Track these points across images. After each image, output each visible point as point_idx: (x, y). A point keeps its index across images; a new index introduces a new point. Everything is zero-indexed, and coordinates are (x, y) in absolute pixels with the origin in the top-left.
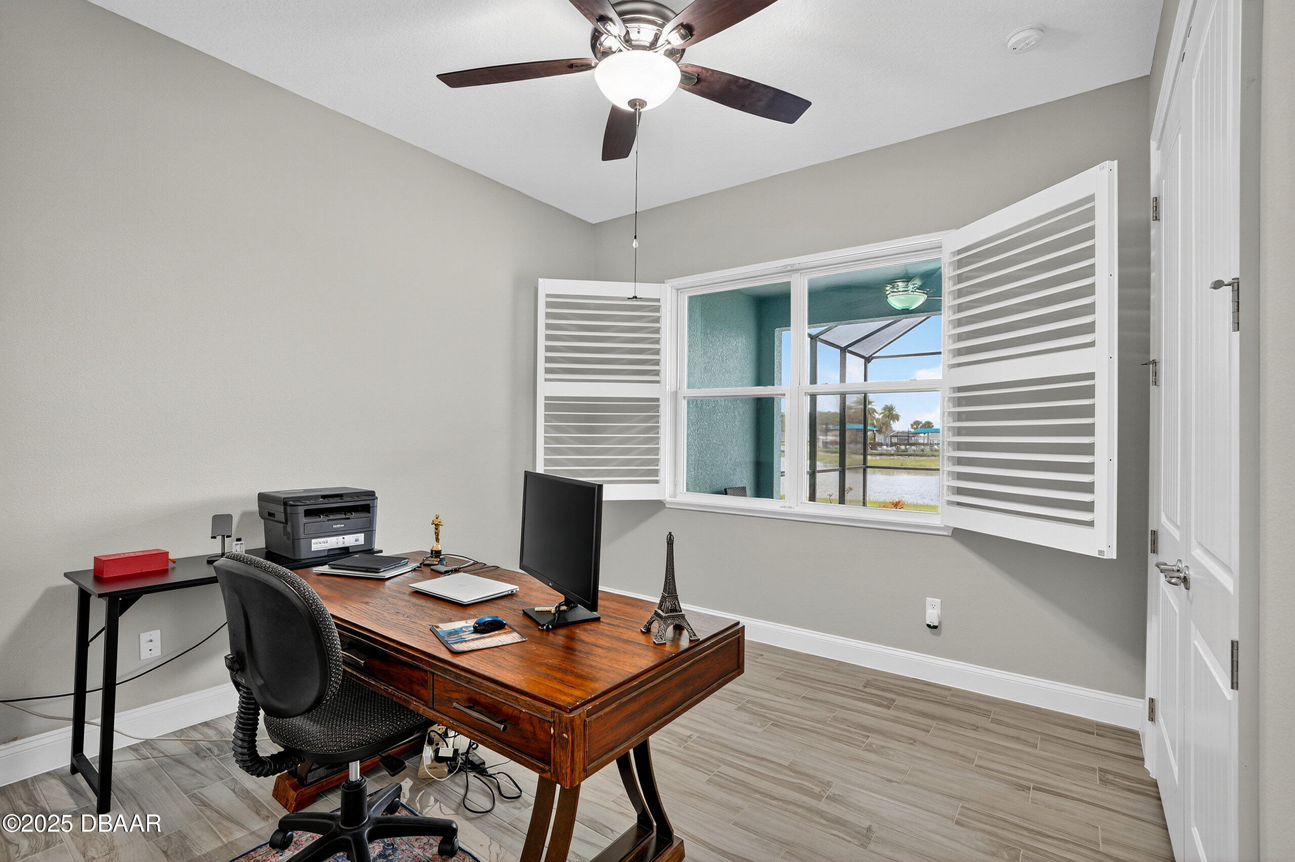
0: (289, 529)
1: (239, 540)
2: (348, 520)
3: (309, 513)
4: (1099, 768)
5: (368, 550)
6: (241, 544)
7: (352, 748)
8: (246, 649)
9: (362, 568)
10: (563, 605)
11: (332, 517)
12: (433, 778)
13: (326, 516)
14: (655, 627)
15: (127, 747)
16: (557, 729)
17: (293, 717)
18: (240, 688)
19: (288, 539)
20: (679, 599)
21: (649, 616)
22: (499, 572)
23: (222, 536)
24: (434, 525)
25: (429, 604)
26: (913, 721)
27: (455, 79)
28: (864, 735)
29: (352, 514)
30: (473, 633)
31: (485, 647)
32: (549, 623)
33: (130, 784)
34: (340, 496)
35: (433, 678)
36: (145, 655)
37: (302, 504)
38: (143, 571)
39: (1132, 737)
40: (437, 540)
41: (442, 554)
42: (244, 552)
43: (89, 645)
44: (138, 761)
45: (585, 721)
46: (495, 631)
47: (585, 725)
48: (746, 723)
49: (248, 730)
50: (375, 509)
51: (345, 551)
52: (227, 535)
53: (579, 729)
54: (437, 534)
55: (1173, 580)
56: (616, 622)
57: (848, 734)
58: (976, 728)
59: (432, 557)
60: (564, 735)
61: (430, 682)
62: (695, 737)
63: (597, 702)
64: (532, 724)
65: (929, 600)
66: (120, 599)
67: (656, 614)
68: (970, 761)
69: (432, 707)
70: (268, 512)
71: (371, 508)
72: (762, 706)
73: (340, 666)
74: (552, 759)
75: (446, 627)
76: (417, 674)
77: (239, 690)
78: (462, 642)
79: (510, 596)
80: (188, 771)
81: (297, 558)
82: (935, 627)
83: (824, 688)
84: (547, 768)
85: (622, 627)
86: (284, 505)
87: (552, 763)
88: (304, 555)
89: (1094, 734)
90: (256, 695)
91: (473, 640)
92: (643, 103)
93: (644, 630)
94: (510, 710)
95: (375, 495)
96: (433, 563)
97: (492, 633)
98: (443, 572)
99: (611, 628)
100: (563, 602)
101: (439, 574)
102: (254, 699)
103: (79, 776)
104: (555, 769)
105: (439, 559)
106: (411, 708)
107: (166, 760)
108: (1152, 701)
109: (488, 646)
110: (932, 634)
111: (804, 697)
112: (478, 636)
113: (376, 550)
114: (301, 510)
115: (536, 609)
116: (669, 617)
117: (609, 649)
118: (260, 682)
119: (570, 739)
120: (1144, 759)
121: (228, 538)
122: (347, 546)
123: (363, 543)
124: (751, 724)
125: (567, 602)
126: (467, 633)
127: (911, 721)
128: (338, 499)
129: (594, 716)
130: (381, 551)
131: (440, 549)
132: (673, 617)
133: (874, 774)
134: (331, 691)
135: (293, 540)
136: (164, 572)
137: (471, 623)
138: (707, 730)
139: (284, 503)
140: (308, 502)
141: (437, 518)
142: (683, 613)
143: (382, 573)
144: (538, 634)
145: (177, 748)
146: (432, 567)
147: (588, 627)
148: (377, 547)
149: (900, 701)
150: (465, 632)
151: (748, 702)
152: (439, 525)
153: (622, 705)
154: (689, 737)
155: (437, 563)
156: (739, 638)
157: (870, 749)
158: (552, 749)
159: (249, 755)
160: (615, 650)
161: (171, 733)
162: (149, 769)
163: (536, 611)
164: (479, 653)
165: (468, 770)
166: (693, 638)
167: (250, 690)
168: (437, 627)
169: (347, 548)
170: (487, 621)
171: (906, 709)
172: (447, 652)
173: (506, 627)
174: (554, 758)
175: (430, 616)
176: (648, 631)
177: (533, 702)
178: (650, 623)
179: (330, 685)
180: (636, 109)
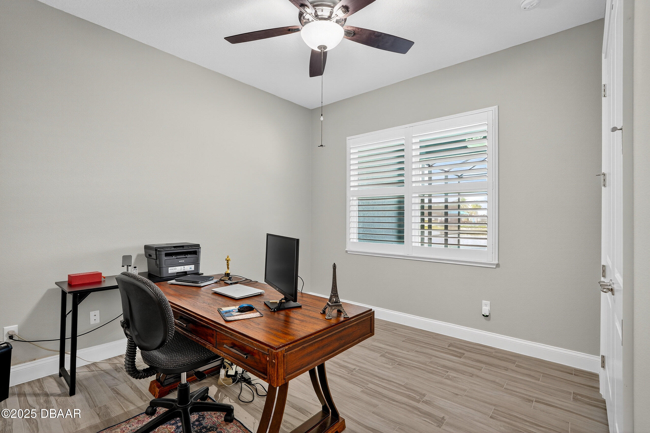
0: (158, 263)
1: (135, 267)
2: (187, 258)
3: (167, 255)
4: (573, 392)
5: (196, 273)
6: (136, 269)
7: (180, 366)
8: (129, 318)
9: (191, 281)
10: (283, 300)
11: (178, 257)
12: (225, 385)
13: (176, 256)
14: (327, 311)
15: (85, 365)
16: (270, 357)
17: (152, 350)
18: (128, 336)
19: (158, 267)
20: (339, 296)
21: (324, 305)
22: (257, 284)
23: (127, 265)
24: (226, 261)
25: (220, 299)
26: (472, 365)
27: (234, 39)
28: (446, 371)
29: (188, 255)
30: (237, 312)
31: (242, 319)
32: (275, 308)
33: (85, 383)
34: (183, 246)
35: (216, 333)
36: (92, 322)
37: (164, 250)
38: (90, 282)
39: (595, 377)
40: (228, 268)
41: (230, 275)
42: (137, 274)
43: (66, 317)
44: (89, 372)
45: (284, 354)
46: (248, 311)
47: (284, 356)
48: (384, 363)
49: (131, 356)
50: (200, 253)
51: (185, 273)
52: (129, 265)
53: (281, 359)
54: (228, 265)
55: (605, 290)
56: (309, 308)
57: (437, 370)
58: (506, 369)
59: (225, 276)
60: (273, 361)
61: (215, 335)
62: (357, 369)
63: (291, 346)
64: (259, 355)
65: (484, 302)
66: (79, 295)
67: (328, 304)
68: (502, 386)
69: (215, 347)
70: (149, 254)
71: (197, 253)
72: (393, 355)
73: (174, 327)
74: (268, 372)
75: (225, 309)
76: (210, 331)
77: (127, 337)
78: (231, 316)
79: (260, 295)
80: (111, 378)
81: (162, 277)
82: (487, 316)
83: (428, 347)
84: (266, 377)
85: (311, 311)
86: (155, 251)
87: (268, 374)
88: (164, 275)
89: (573, 374)
90: (135, 340)
91: (237, 315)
92: (325, 47)
93: (322, 312)
94: (250, 349)
95: (199, 246)
96: (225, 279)
97: (246, 313)
98: (230, 283)
99: (306, 311)
100: (283, 298)
101: (227, 284)
102: (134, 341)
103: (62, 378)
104: (269, 378)
105: (228, 278)
106: (207, 348)
107: (102, 372)
108: (603, 357)
109: (243, 318)
110: (486, 320)
111: (416, 351)
112: (239, 313)
113: (200, 273)
114: (163, 253)
115: (271, 301)
116: (334, 306)
117: (302, 321)
118: (136, 333)
119: (276, 363)
120: (599, 388)
121: (130, 267)
122: (185, 271)
123: (194, 270)
124: (387, 364)
125: (285, 298)
126: (234, 312)
127: (471, 364)
128: (181, 248)
129: (289, 352)
130: (203, 274)
131: (229, 272)
132: (336, 306)
133: (449, 391)
134: (169, 338)
135: (160, 268)
136: (100, 282)
137: (237, 307)
138: (364, 366)
139: (155, 250)
140: (167, 249)
141: (228, 257)
142: (341, 303)
143: (200, 284)
144: (269, 313)
145: (107, 367)
146: (225, 281)
147: (294, 310)
148: (201, 272)
149: (467, 354)
150: (234, 311)
151: (386, 352)
152: (229, 261)
153: (304, 348)
154: (354, 369)
155: (227, 279)
156: (371, 317)
157: (448, 378)
158: (268, 367)
159: (132, 368)
160: (306, 321)
161: (105, 360)
162: (94, 376)
163: (270, 303)
164: (239, 322)
165: (242, 382)
166: (346, 316)
167: (132, 337)
168: (221, 309)
169: (186, 272)
170: (244, 306)
171: (469, 358)
172: (223, 321)
173: (254, 309)
174: (269, 372)
175: (219, 304)
176: (324, 313)
177: (260, 344)
178: (325, 309)
179: (168, 335)
180: (321, 50)
